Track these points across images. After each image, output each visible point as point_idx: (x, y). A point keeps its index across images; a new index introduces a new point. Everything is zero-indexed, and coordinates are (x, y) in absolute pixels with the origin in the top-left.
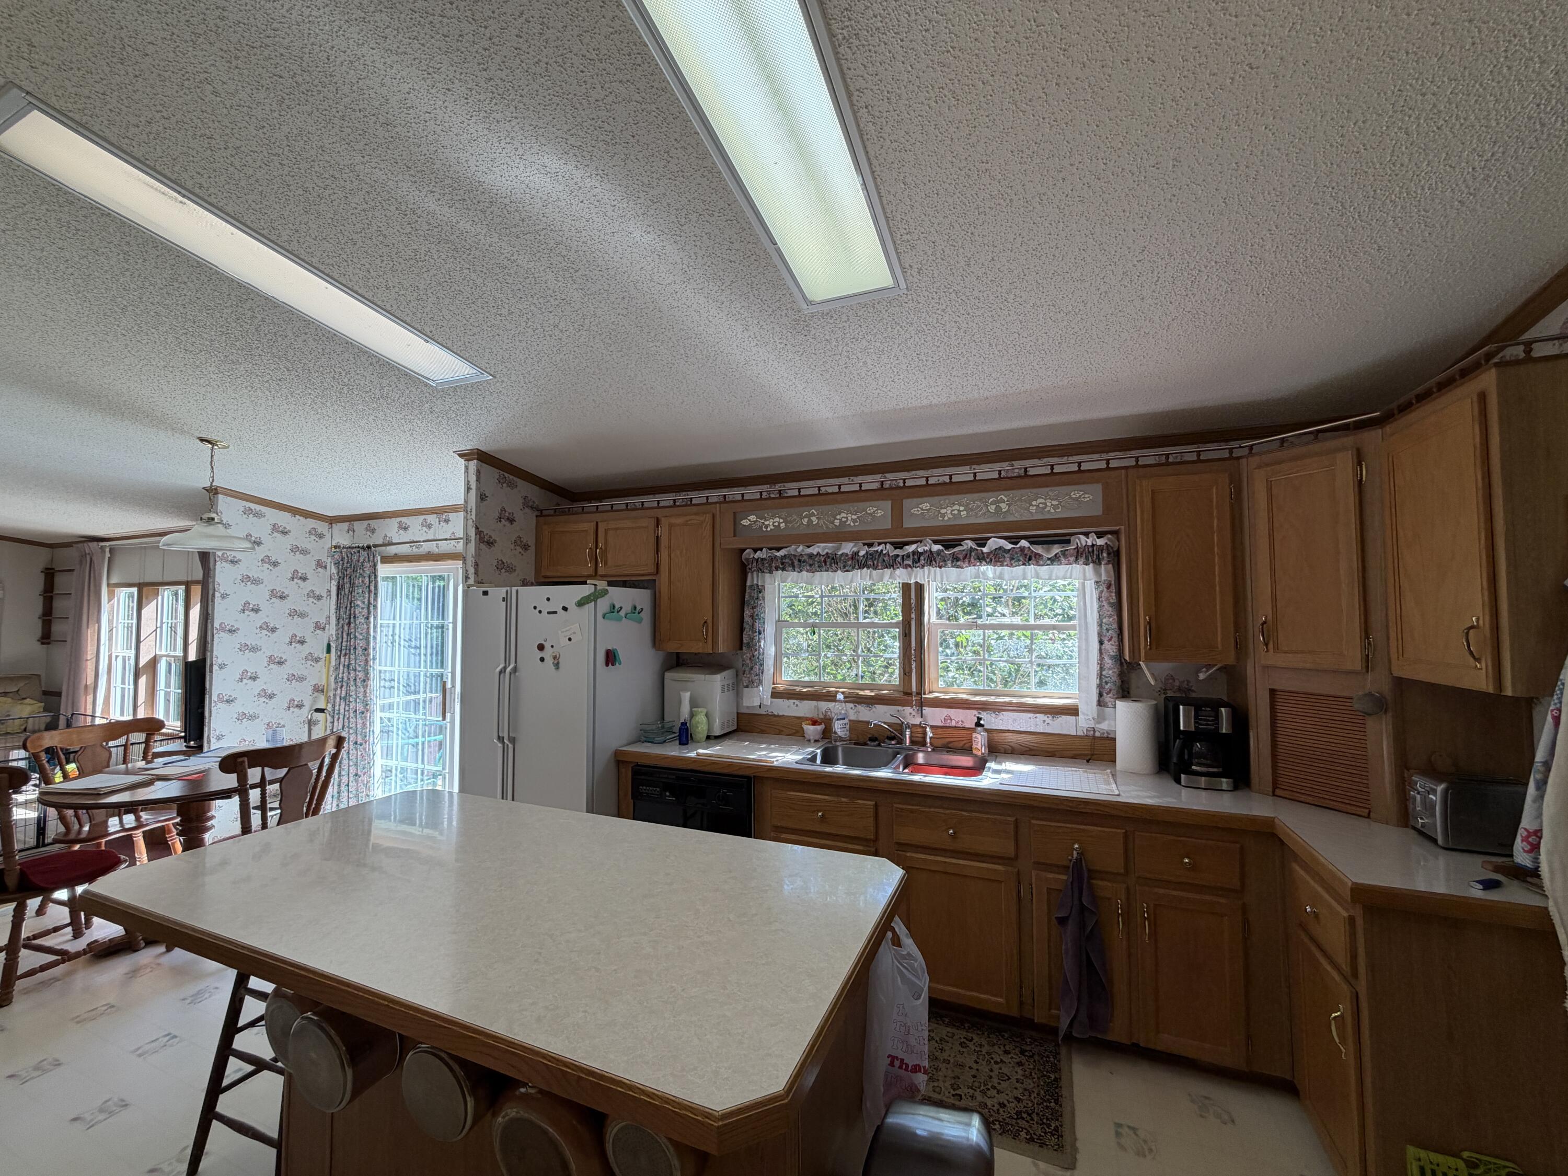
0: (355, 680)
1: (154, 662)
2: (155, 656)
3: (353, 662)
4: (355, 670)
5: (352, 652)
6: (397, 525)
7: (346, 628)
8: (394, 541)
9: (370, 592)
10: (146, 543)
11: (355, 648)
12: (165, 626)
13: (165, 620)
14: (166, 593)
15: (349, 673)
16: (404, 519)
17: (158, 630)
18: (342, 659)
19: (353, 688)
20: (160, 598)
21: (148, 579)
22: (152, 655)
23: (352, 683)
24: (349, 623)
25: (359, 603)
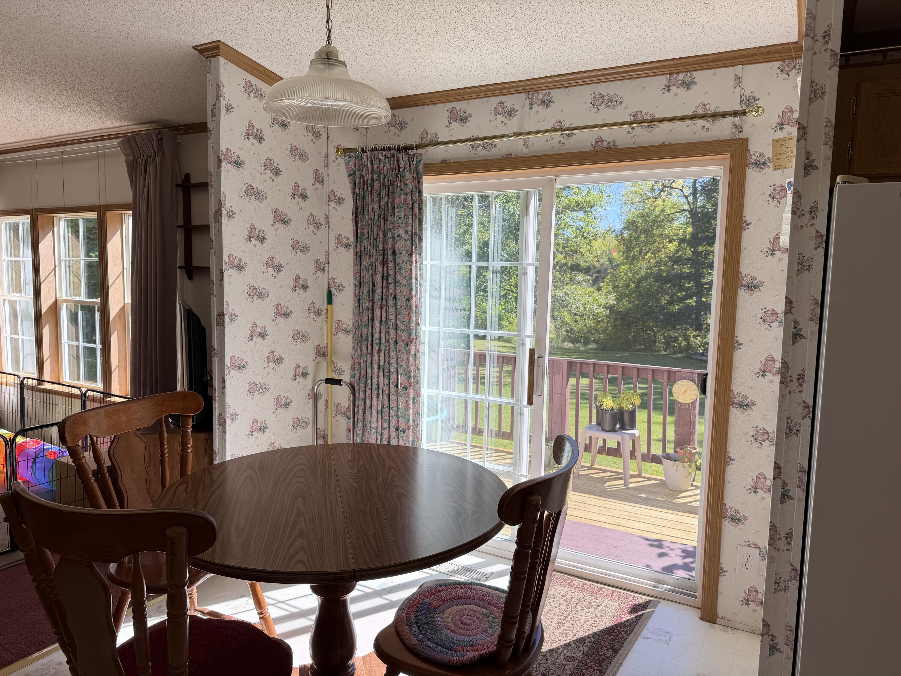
0: (396, 342)
1: (55, 307)
2: (56, 301)
3: (392, 317)
4: (396, 328)
5: (391, 302)
6: (446, 115)
7: (379, 268)
8: (441, 140)
9: (413, 216)
10: (36, 157)
11: (395, 298)
12: (63, 264)
13: (63, 257)
14: (61, 223)
15: (388, 333)
16: (459, 105)
17: (57, 269)
18: (377, 313)
19: (393, 354)
20: (55, 229)
21: (44, 203)
22: (53, 300)
23: (392, 346)
24: (384, 263)
25: (401, 232)
